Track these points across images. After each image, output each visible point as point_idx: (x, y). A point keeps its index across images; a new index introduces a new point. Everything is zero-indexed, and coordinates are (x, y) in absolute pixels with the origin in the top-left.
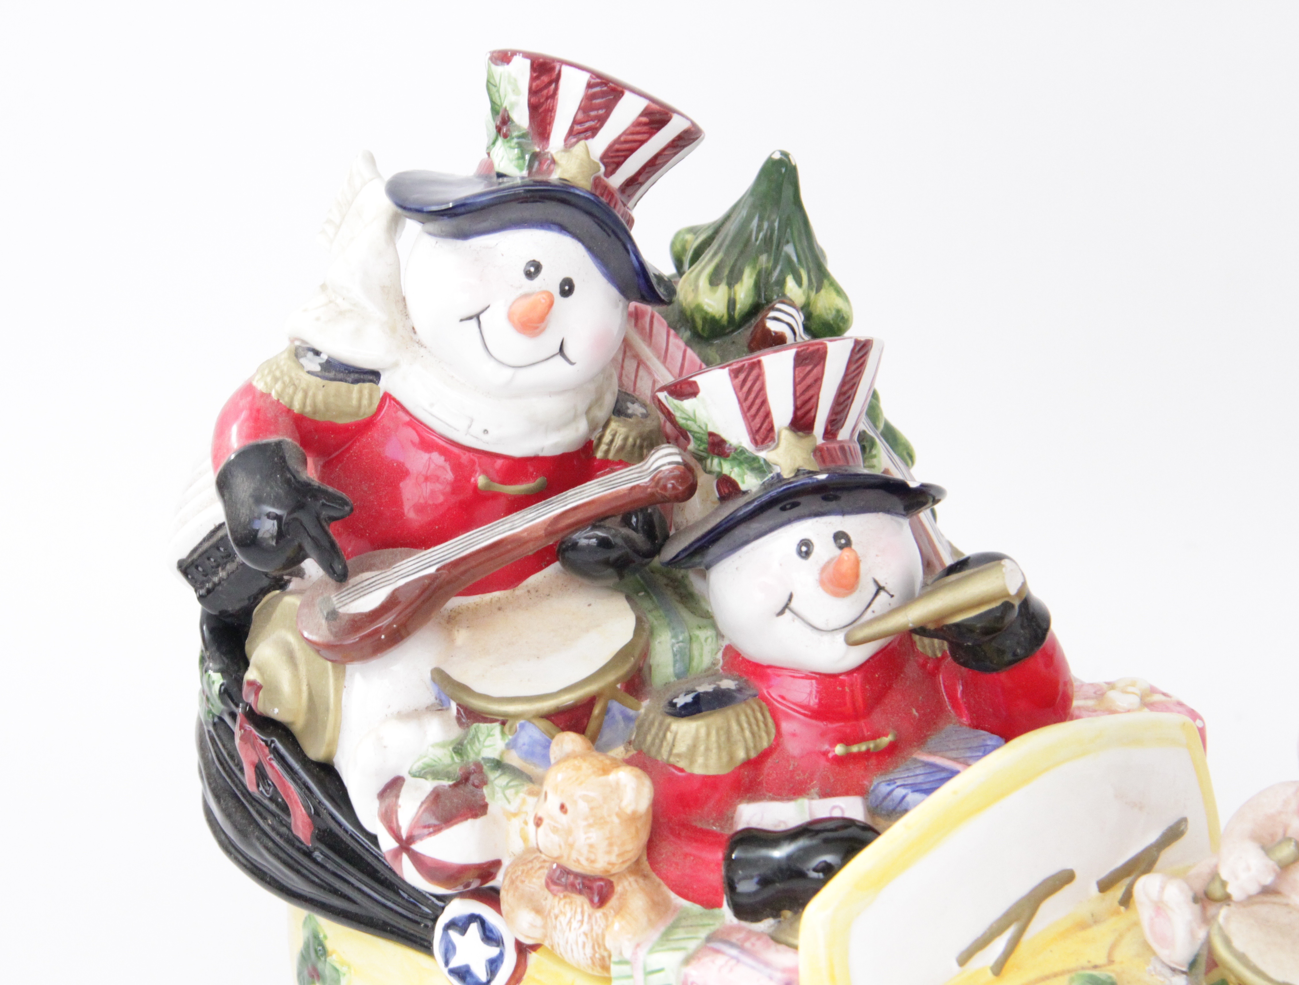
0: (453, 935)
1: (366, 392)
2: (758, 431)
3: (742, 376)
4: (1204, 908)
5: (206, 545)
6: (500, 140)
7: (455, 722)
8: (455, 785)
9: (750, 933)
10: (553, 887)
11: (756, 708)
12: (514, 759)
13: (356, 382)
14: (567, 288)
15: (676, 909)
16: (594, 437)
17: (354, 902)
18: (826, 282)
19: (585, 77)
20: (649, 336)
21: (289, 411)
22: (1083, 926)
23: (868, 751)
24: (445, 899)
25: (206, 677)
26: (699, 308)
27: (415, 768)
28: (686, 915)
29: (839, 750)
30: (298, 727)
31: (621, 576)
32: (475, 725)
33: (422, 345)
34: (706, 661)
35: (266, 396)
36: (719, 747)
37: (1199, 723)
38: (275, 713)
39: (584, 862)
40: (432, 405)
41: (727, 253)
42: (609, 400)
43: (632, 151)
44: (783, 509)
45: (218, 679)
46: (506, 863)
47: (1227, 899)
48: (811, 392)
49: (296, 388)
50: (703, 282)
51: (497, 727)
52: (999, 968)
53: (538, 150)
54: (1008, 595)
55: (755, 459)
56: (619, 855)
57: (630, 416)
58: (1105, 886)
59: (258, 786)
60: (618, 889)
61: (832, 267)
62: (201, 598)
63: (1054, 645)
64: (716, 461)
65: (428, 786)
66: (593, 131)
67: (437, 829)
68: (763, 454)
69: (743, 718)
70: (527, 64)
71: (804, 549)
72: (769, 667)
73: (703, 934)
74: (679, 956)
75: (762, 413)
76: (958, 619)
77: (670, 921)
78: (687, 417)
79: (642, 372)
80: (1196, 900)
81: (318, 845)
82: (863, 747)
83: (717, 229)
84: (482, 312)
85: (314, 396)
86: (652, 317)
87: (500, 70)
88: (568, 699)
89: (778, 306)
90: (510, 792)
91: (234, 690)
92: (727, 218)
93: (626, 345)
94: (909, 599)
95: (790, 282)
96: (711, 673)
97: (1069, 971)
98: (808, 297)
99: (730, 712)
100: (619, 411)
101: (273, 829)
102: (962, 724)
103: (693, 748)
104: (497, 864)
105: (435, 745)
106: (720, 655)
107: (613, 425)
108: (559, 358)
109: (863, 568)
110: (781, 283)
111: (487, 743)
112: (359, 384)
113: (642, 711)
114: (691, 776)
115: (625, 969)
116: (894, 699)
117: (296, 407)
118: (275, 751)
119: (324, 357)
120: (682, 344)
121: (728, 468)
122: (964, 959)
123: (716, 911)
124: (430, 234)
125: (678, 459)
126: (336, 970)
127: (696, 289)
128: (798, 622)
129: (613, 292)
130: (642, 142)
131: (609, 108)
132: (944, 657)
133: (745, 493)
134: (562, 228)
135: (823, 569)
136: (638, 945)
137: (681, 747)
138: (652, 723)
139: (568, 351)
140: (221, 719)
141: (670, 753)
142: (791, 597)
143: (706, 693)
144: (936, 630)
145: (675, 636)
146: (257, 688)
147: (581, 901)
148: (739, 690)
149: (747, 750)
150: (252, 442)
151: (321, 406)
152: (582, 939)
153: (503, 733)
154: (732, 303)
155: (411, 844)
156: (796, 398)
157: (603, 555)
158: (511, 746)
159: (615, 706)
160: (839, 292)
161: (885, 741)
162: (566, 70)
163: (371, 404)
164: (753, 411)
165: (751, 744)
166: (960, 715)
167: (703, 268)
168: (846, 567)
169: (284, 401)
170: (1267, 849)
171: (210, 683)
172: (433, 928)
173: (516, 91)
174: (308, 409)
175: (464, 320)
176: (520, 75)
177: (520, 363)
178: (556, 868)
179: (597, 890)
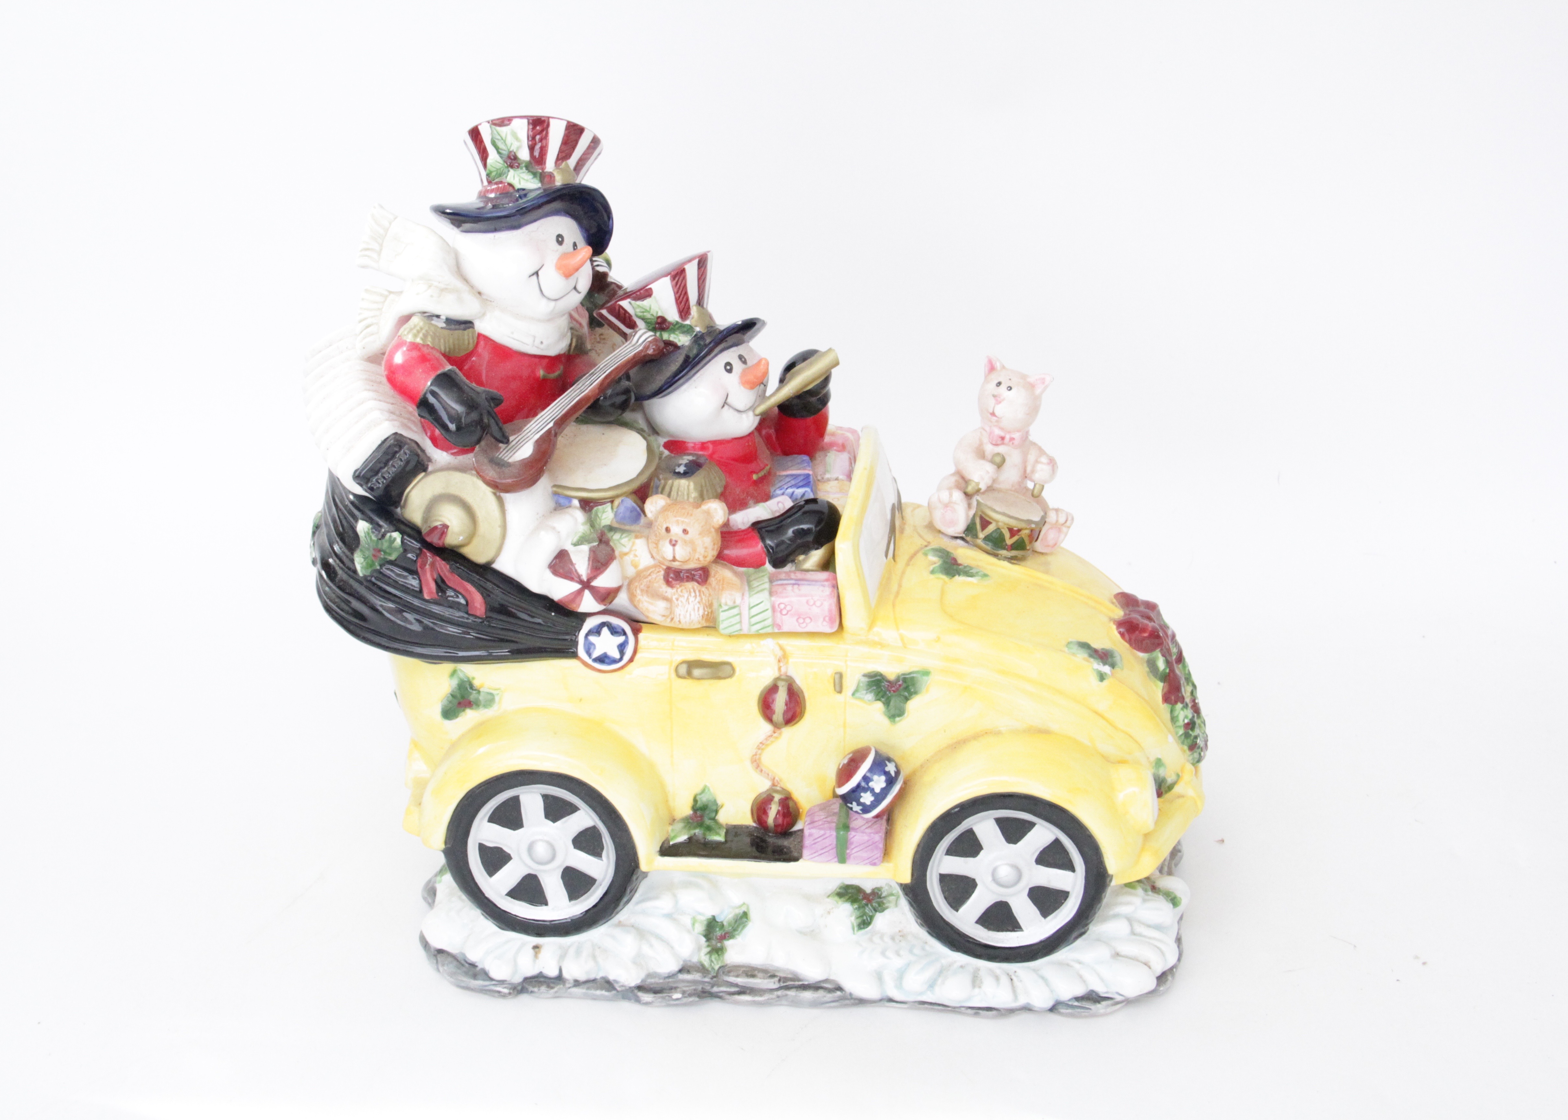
0: (592, 639)
1: (470, 334)
2: (683, 309)
5: (378, 455)
6: (512, 171)
7: (581, 511)
8: (597, 545)
10: (670, 583)
11: (713, 465)
12: (617, 524)
13: (464, 328)
14: (575, 248)
19: (564, 125)
21: (440, 352)
27: (575, 540)
29: (755, 477)
30: (467, 549)
33: (490, 301)
38: (455, 541)
40: (512, 333)
43: (585, 164)
44: (720, 347)
49: (439, 338)
51: (603, 507)
52: (894, 558)
53: (540, 172)
55: (684, 326)
56: (717, 550)
59: (438, 593)
60: (712, 572)
64: (665, 333)
65: (584, 549)
66: (568, 155)
68: (686, 323)
69: (712, 471)
70: (525, 122)
71: (728, 367)
73: (767, 580)
74: (766, 594)
75: (685, 300)
77: (747, 580)
78: (644, 310)
81: (492, 615)
84: (539, 270)
85: (449, 341)
87: (502, 130)
90: (624, 541)
97: (918, 551)
102: (779, 455)
105: (578, 525)
108: (576, 291)
111: (603, 517)
112: (467, 330)
115: (734, 611)
117: (442, 349)
119: (443, 317)
123: (766, 568)
126: (484, 695)
128: (731, 410)
131: (577, 141)
133: (684, 349)
134: (565, 213)
135: (743, 377)
139: (578, 286)
142: (727, 396)
143: (688, 464)
146: (443, 528)
147: (689, 585)
149: (720, 488)
150: (437, 372)
152: (695, 606)
153: (608, 509)
155: (590, 583)
158: (614, 516)
159: (656, 481)
161: (768, 468)
163: (473, 341)
164: (681, 299)
165: (720, 484)
166: (776, 451)
169: (436, 347)
170: (991, 461)
172: (576, 641)
175: (530, 276)
176: (521, 129)
177: (557, 298)
178: (668, 570)
179: (701, 575)
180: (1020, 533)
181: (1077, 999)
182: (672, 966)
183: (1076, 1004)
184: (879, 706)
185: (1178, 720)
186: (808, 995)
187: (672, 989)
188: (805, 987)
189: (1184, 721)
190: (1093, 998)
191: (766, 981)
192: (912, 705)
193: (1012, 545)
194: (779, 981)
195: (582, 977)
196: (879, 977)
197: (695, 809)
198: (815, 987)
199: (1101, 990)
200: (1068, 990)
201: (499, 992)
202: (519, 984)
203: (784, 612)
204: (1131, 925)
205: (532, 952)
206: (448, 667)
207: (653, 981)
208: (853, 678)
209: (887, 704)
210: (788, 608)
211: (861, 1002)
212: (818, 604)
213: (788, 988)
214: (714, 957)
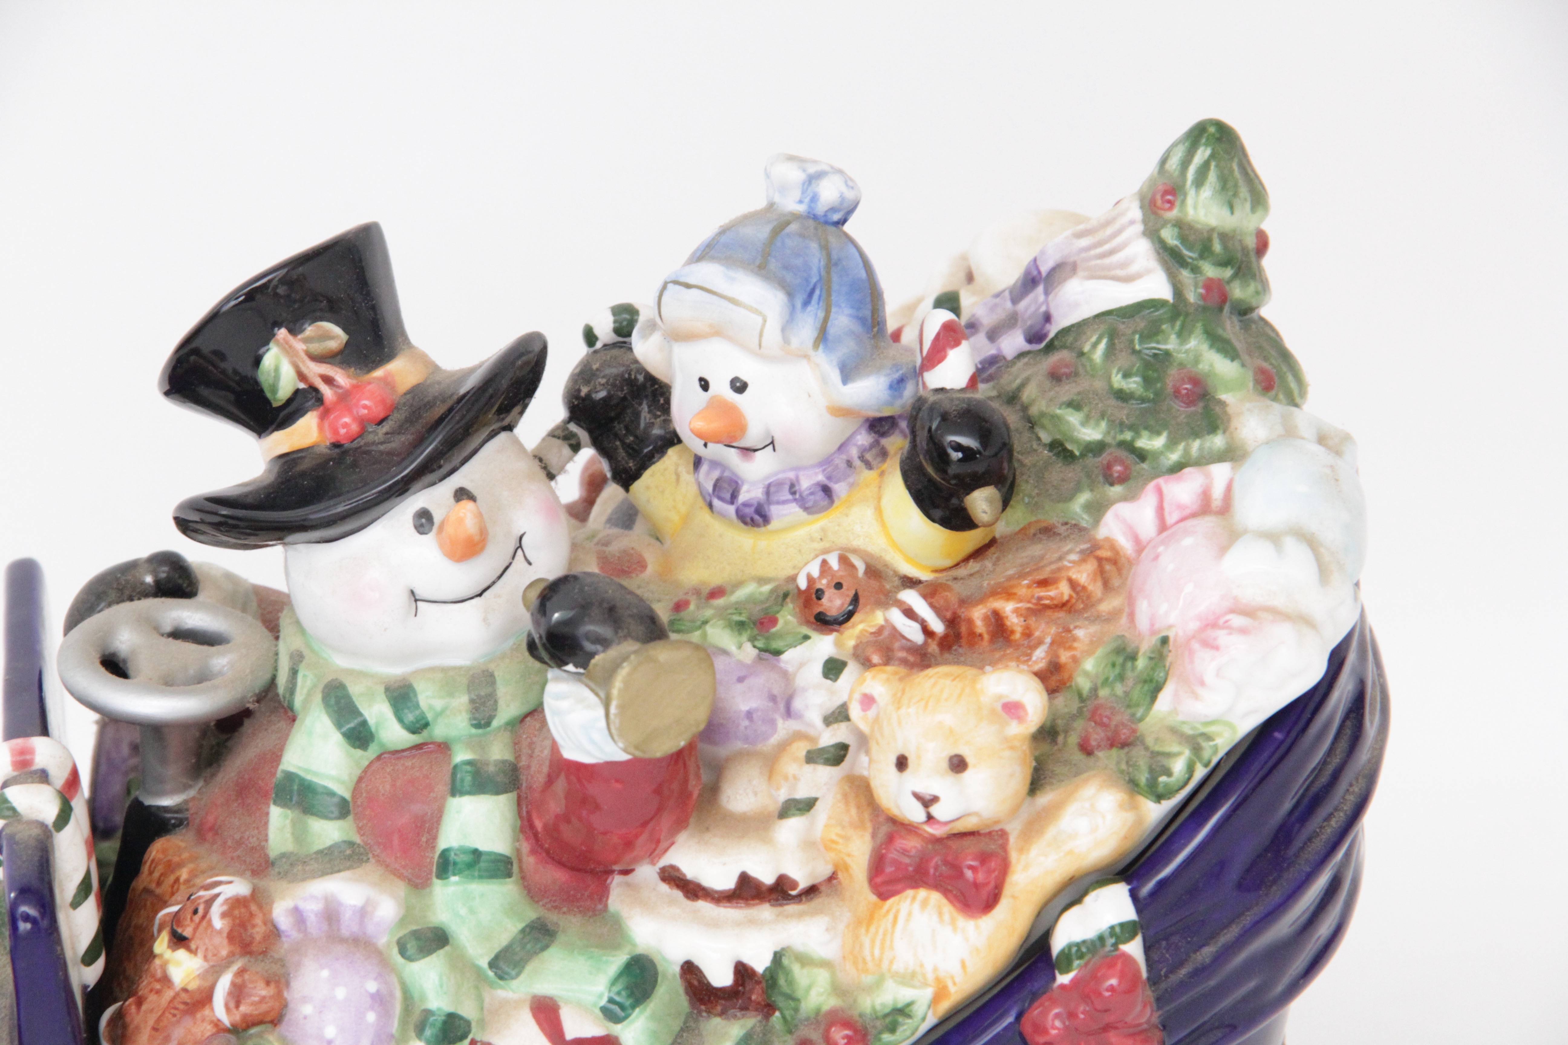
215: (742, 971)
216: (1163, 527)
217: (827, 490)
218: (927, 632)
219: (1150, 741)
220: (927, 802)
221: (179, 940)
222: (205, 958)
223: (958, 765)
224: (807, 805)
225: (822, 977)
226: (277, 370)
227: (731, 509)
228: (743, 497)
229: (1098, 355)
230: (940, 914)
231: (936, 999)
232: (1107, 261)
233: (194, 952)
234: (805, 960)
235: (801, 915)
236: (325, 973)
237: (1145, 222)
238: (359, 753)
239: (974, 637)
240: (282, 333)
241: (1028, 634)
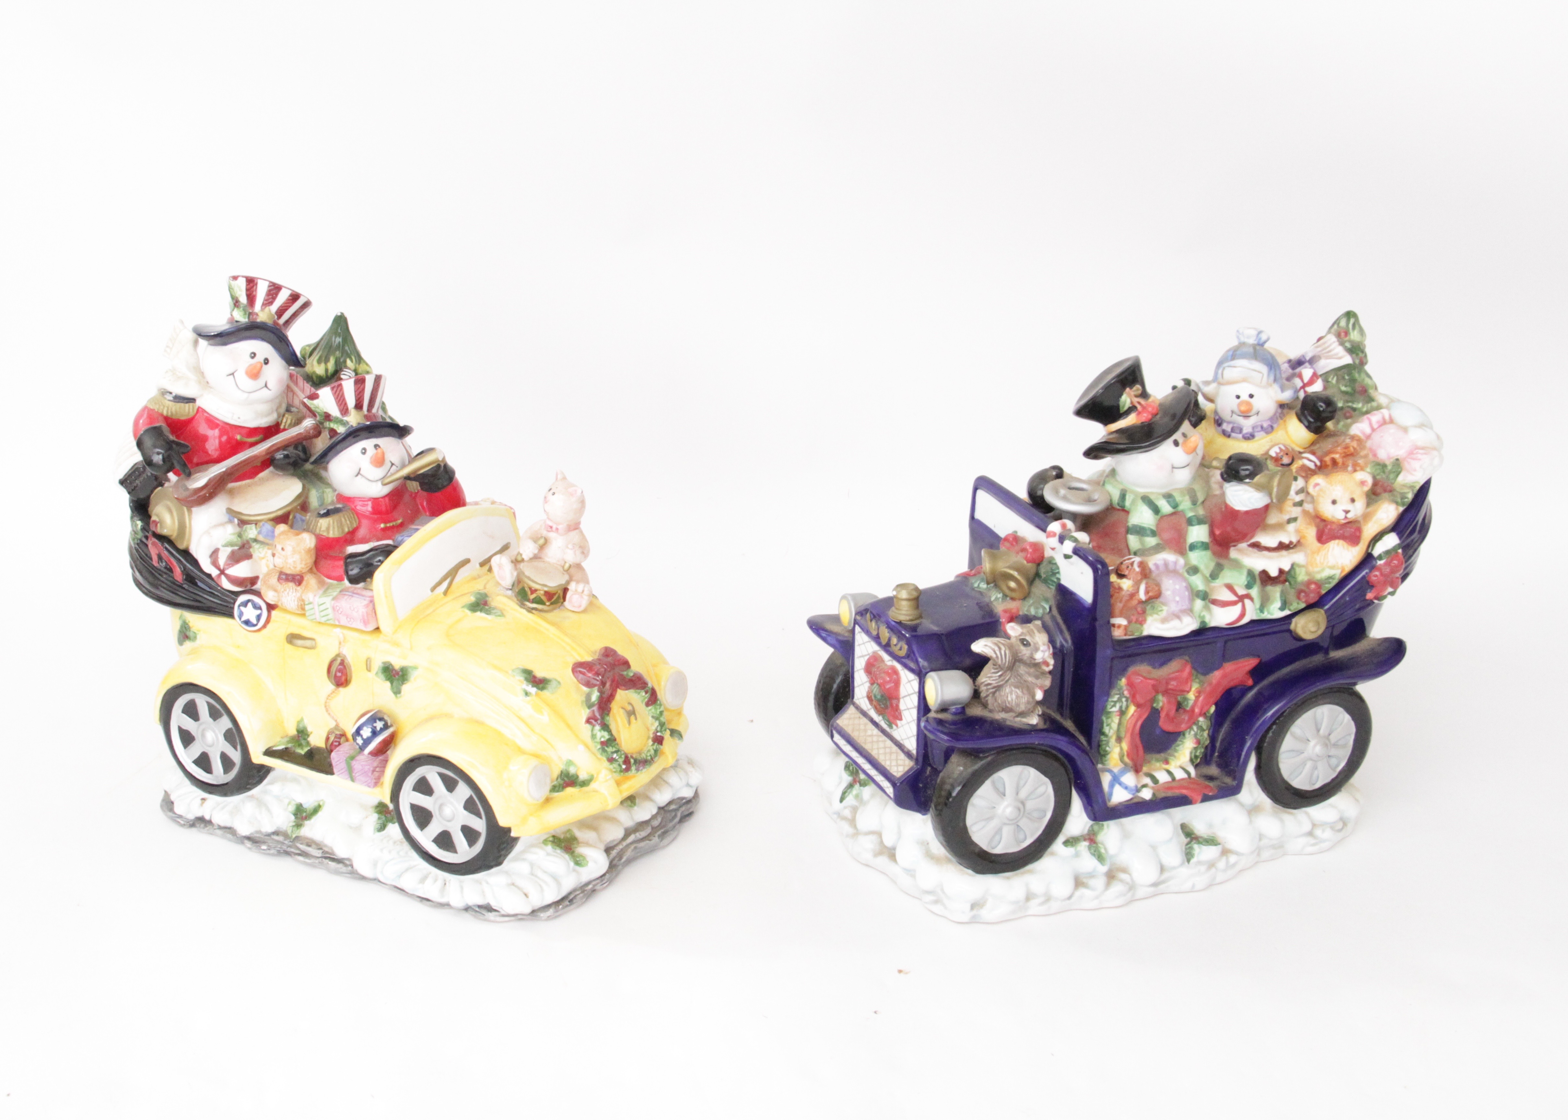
0: (242, 608)
1: (191, 407)
2: (342, 410)
3: (335, 389)
4: (515, 565)
5: (130, 472)
6: (236, 309)
7: (237, 526)
8: (239, 549)
9: (356, 588)
10: (281, 581)
11: (350, 513)
12: (261, 538)
13: (187, 403)
14: (266, 361)
15: (328, 583)
16: (280, 421)
17: (202, 602)
18: (362, 361)
19: (267, 283)
20: (296, 384)
21: (162, 415)
22: (474, 579)
23: (393, 526)
24: (237, 594)
25: (134, 523)
26: (314, 372)
27: (223, 544)
28: (332, 585)
29: (382, 526)
30: (173, 538)
31: (295, 469)
32: (245, 526)
33: (211, 388)
34: (330, 500)
35: (153, 410)
36: (338, 527)
37: (512, 511)
38: (165, 532)
39: (292, 568)
41: (323, 352)
42: (284, 406)
43: (286, 310)
44: (354, 437)
45: (139, 524)
46: (261, 577)
47: (523, 560)
48: (361, 394)
49: (164, 406)
50: (315, 363)
51: (253, 526)
52: (445, 593)
53: (251, 311)
54: (439, 461)
55: (342, 420)
56: (305, 564)
57: (291, 412)
58: (482, 564)
59: (159, 563)
60: (306, 578)
61: (363, 355)
62: (129, 493)
63: (457, 483)
64: (328, 423)
65: (229, 550)
66: (271, 303)
67: (233, 565)
68: (345, 419)
69: (346, 516)
70: (244, 279)
71: (363, 451)
72: (354, 498)
73: (338, 590)
74: (331, 598)
75: (344, 403)
76: (422, 471)
77: (326, 587)
78: (315, 407)
79: (295, 397)
80: (512, 562)
81: (186, 582)
82: (391, 524)
83: (318, 344)
84: (235, 372)
85: (171, 409)
86: (297, 377)
87: (233, 283)
88: (280, 513)
89: (345, 370)
90: (261, 550)
91: (147, 527)
92: (322, 339)
93: (288, 387)
94: (403, 466)
95: (348, 361)
96: (332, 503)
97: (471, 592)
98: (356, 367)
99: (341, 514)
100: (288, 410)
101: (167, 579)
102: (427, 516)
103: (328, 529)
104: (257, 578)
105: (231, 534)
106: (335, 498)
107: (286, 416)
108: (265, 388)
109: (386, 457)
110: (345, 362)
111: (250, 532)
113: (308, 517)
114: (328, 538)
115: (311, 606)
116: (401, 507)
117: (165, 413)
118: (166, 549)
119: (173, 394)
120: (309, 386)
121: (333, 425)
122: (433, 589)
123: (343, 582)
124: (211, 345)
125: (314, 422)
126: (195, 633)
127: (313, 366)
128: (363, 479)
129: (283, 363)
130: (290, 306)
131: (277, 294)
132: (418, 492)
133: (339, 434)
134: (263, 339)
135: (371, 458)
136: (315, 596)
137: (324, 528)
138: (312, 521)
139: (268, 385)
140: (141, 541)
141: (320, 530)
142: (360, 470)
143: (332, 509)
144: (414, 477)
145: (317, 491)
146: (156, 523)
147: (291, 584)
148: (344, 507)
149: (348, 528)
150: (150, 426)
151: (174, 412)
152: (293, 598)
153: (256, 528)
154: (327, 370)
156: (356, 397)
157: (287, 461)
158: (259, 533)
159: (298, 516)
160: (367, 364)
161: (399, 521)
162: (259, 282)
163: (193, 411)
164: (340, 402)
165: (350, 526)
166: (425, 512)
167: (314, 358)
168: (380, 455)
169: (160, 411)
170: (535, 542)
171: (136, 525)
172: (233, 608)
173: (241, 290)
174: (169, 414)
175: (228, 376)
176: (242, 284)
177: (250, 391)
178: (281, 573)
179: (297, 579)
180: (537, 592)
181: (480, 907)
182: (270, 829)
183: (477, 909)
184: (388, 684)
185: (596, 738)
186: (333, 864)
187: (264, 842)
188: (333, 860)
189: (600, 739)
190: (489, 908)
191: (315, 851)
192: (405, 688)
193: (533, 599)
194: (323, 852)
195: (222, 824)
196: (375, 864)
197: (298, 731)
198: (339, 861)
199: (494, 905)
200: (475, 899)
201: (179, 822)
202: (191, 820)
203: (340, 612)
204: (532, 868)
205: (200, 802)
206: (178, 612)
207: (258, 835)
208: (377, 665)
209: (392, 683)
210: (341, 610)
211: (363, 878)
212: (356, 610)
213: (326, 858)
214: (295, 828)
215: (1281, 571)
216: (1373, 430)
217: (1272, 427)
218: (1316, 465)
219: (1398, 490)
220: (1347, 512)
221: (1121, 576)
222: (1133, 581)
223: (1353, 500)
224: (1295, 519)
225: (1303, 570)
226: (1125, 401)
227: (1240, 436)
228: (1245, 431)
229: (1334, 381)
230: (1344, 547)
231: (1342, 572)
232: (1330, 354)
233: (1130, 579)
234: (1299, 566)
235: (1296, 552)
236: (1171, 582)
237: (1338, 341)
238: (1156, 516)
239: (1326, 466)
240: (1128, 389)
241: (1343, 464)
